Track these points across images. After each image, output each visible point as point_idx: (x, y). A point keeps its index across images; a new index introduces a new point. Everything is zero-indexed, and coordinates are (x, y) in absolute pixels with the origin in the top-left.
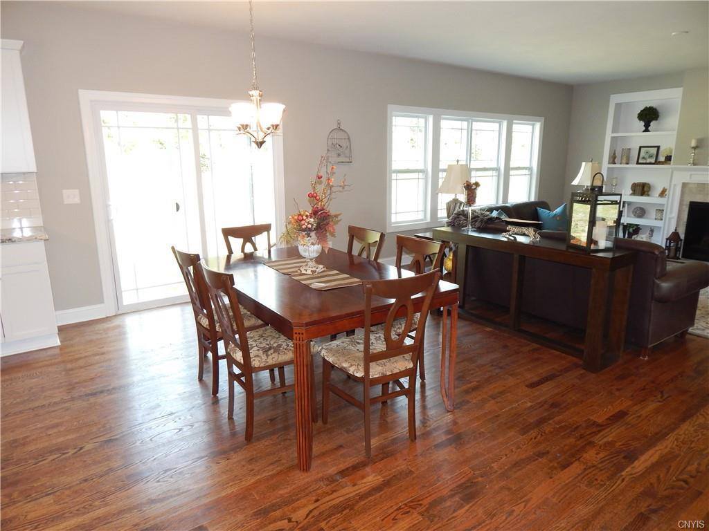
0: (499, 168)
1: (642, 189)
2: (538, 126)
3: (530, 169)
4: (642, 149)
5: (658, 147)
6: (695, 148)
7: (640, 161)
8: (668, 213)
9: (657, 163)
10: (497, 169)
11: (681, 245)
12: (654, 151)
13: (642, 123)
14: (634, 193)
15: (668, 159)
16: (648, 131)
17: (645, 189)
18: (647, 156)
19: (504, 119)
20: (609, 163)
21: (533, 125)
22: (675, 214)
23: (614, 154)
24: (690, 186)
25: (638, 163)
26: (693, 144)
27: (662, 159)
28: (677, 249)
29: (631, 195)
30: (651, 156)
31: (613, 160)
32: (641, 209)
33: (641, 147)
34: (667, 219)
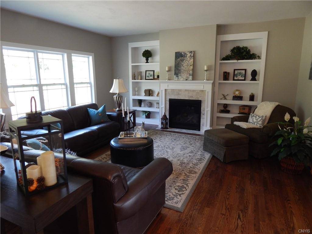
0: (66, 84)
1: (149, 93)
2: (91, 58)
3: (90, 83)
4: (147, 72)
5: (154, 71)
6: (168, 71)
7: (147, 78)
8: (161, 105)
9: (154, 79)
10: (65, 84)
11: (168, 121)
12: (152, 73)
13: (145, 59)
14: (146, 95)
15: (158, 77)
16: (148, 62)
17: (151, 92)
18: (149, 76)
19: (65, 53)
20: (132, 79)
21: (88, 57)
22: (163, 106)
23: (134, 74)
24: (168, 91)
25: (146, 79)
26: (167, 69)
27: (156, 77)
28: (167, 124)
29: (144, 96)
30: (151, 76)
31: (134, 78)
32: (150, 103)
33: (146, 71)
34: (161, 108)
